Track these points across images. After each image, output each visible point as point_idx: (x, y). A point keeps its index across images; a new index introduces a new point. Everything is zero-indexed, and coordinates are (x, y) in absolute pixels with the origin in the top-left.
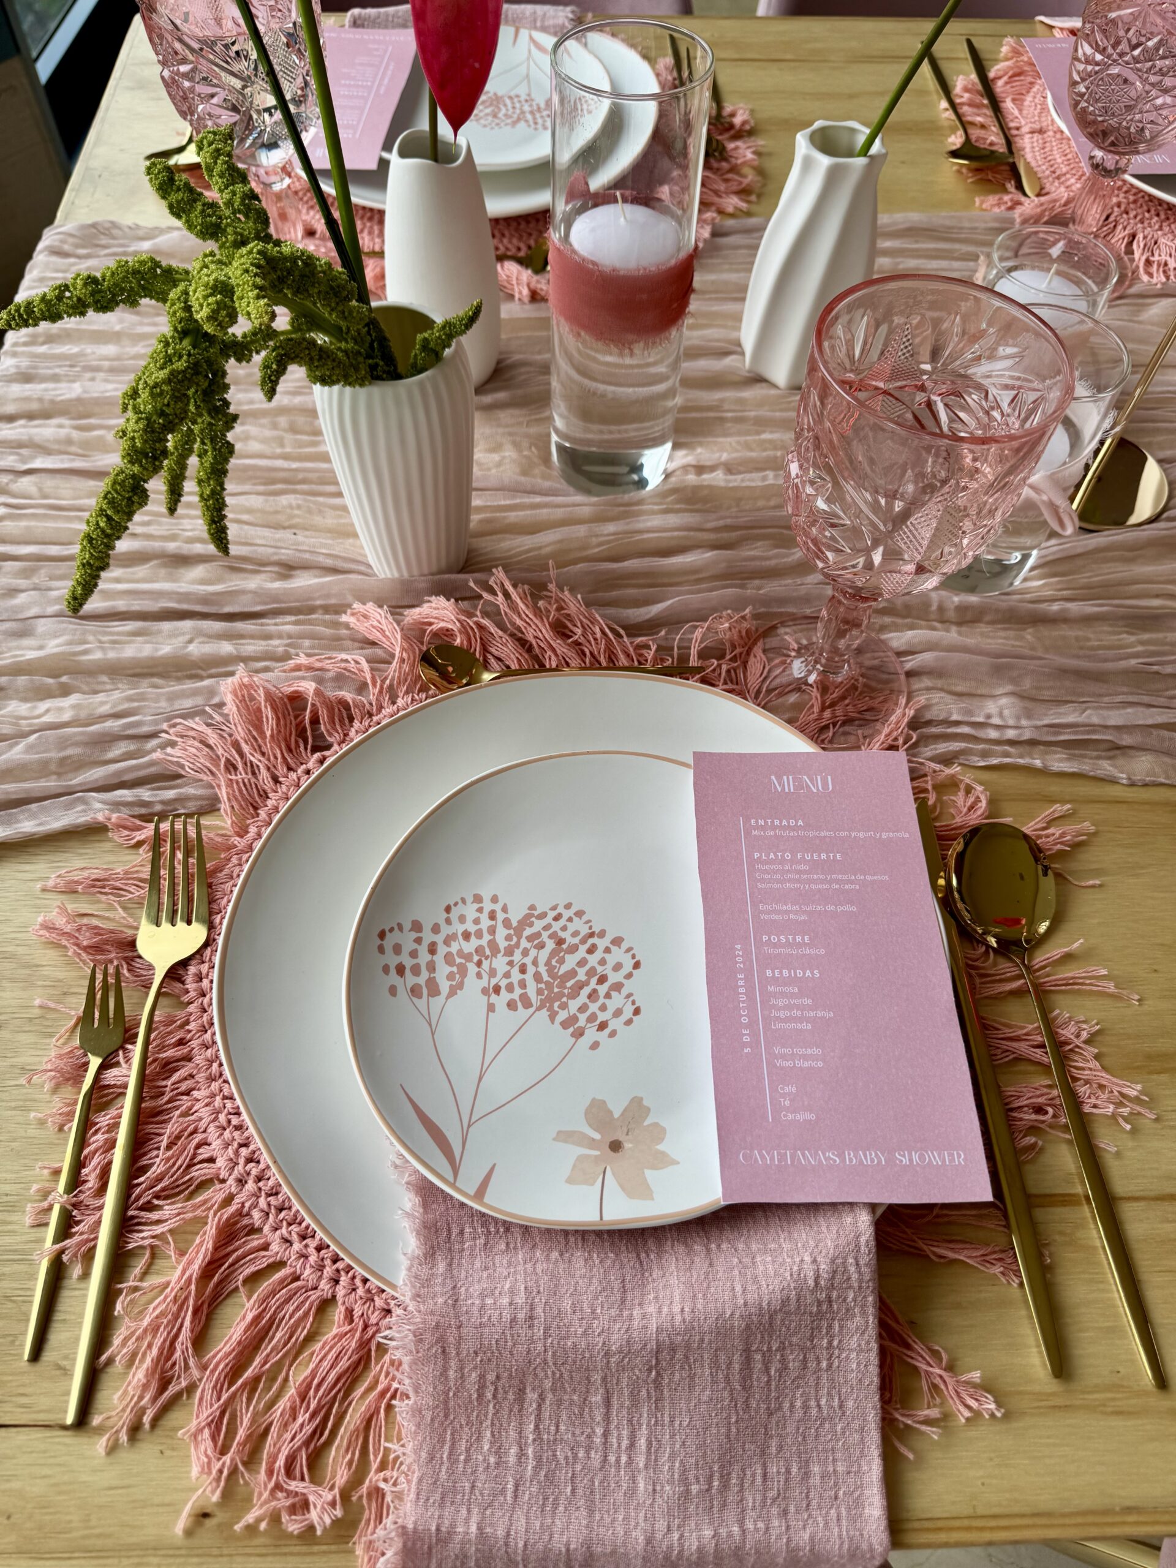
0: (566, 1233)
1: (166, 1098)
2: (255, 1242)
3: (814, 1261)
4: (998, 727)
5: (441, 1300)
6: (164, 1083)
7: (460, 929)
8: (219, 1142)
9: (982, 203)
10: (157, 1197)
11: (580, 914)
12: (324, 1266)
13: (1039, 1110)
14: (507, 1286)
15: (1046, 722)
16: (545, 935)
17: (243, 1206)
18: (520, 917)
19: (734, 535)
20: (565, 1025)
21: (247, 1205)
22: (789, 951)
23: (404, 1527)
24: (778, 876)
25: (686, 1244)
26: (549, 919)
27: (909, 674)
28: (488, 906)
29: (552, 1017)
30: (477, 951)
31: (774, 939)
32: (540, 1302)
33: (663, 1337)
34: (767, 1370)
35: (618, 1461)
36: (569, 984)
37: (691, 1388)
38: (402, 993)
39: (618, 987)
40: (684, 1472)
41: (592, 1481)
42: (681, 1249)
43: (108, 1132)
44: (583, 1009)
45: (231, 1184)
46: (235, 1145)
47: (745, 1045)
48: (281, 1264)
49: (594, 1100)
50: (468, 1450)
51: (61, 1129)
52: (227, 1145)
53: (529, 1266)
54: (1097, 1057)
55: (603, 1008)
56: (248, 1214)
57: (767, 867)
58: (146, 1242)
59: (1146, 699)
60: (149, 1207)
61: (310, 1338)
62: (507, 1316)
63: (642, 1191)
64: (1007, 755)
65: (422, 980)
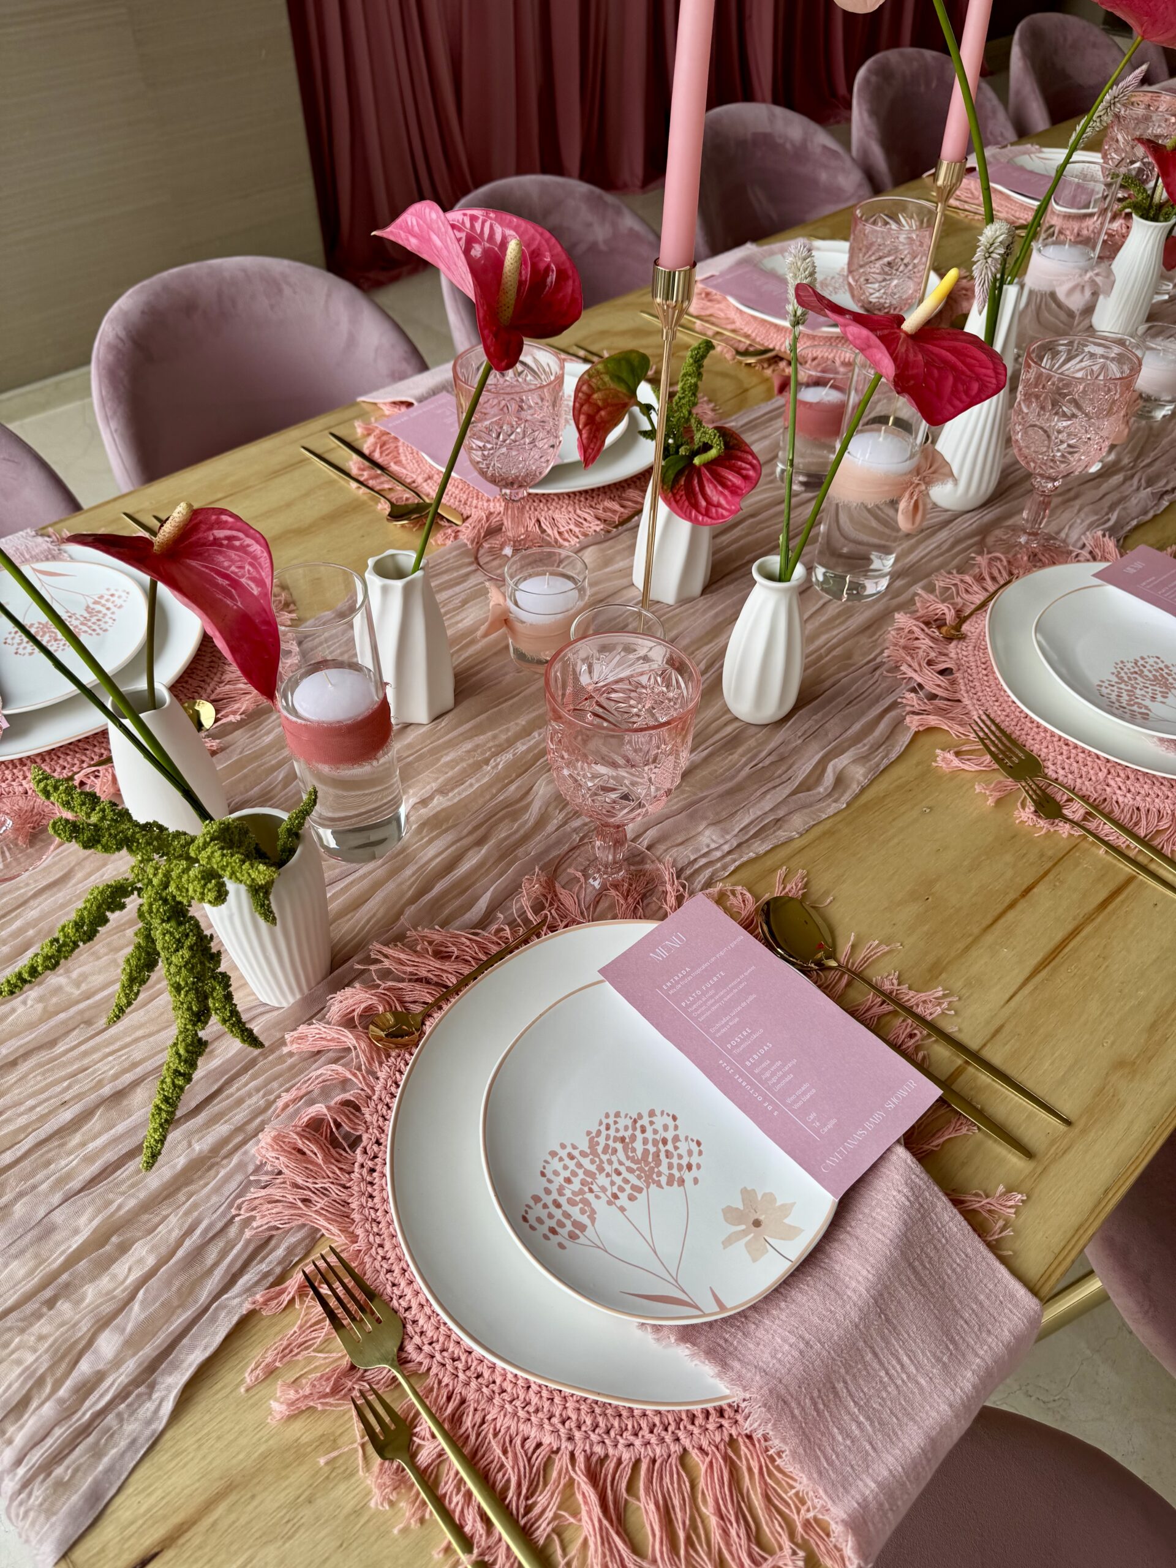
0: (776, 1290)
1: (473, 1438)
2: (611, 1465)
3: (899, 1191)
4: (717, 849)
5: (758, 1378)
6: (463, 1429)
7: (561, 1179)
8: (534, 1429)
9: (436, 541)
10: (527, 1498)
11: (617, 1115)
12: (663, 1439)
13: (911, 1036)
14: (779, 1340)
15: (737, 830)
16: (610, 1142)
17: (585, 1451)
18: (587, 1144)
19: (483, 829)
20: (670, 1182)
21: (587, 1448)
22: (747, 1043)
23: (843, 1521)
24: (704, 1008)
25: (835, 1240)
26: (604, 1133)
27: (649, 848)
28: (563, 1154)
29: (659, 1185)
30: (582, 1184)
31: (733, 1043)
32: (802, 1331)
33: (872, 1292)
34: (925, 1267)
35: (903, 1381)
36: (650, 1159)
37: (903, 1308)
38: (567, 1243)
39: (676, 1139)
40: (934, 1355)
41: (900, 1404)
42: (836, 1245)
43: (459, 1491)
44: (670, 1166)
45: (566, 1446)
46: (546, 1421)
47: (772, 1112)
48: (637, 1463)
49: (723, 1210)
50: (833, 1450)
51: (422, 1520)
52: (541, 1426)
53: (777, 1322)
54: (910, 988)
55: (680, 1157)
56: (592, 1454)
57: (694, 1006)
58: (549, 1529)
59: (770, 785)
60: (528, 1509)
61: (693, 1486)
62: (796, 1354)
63: (791, 1233)
64: (735, 861)
65: (569, 1226)
